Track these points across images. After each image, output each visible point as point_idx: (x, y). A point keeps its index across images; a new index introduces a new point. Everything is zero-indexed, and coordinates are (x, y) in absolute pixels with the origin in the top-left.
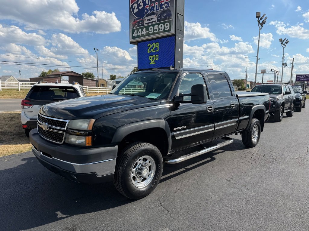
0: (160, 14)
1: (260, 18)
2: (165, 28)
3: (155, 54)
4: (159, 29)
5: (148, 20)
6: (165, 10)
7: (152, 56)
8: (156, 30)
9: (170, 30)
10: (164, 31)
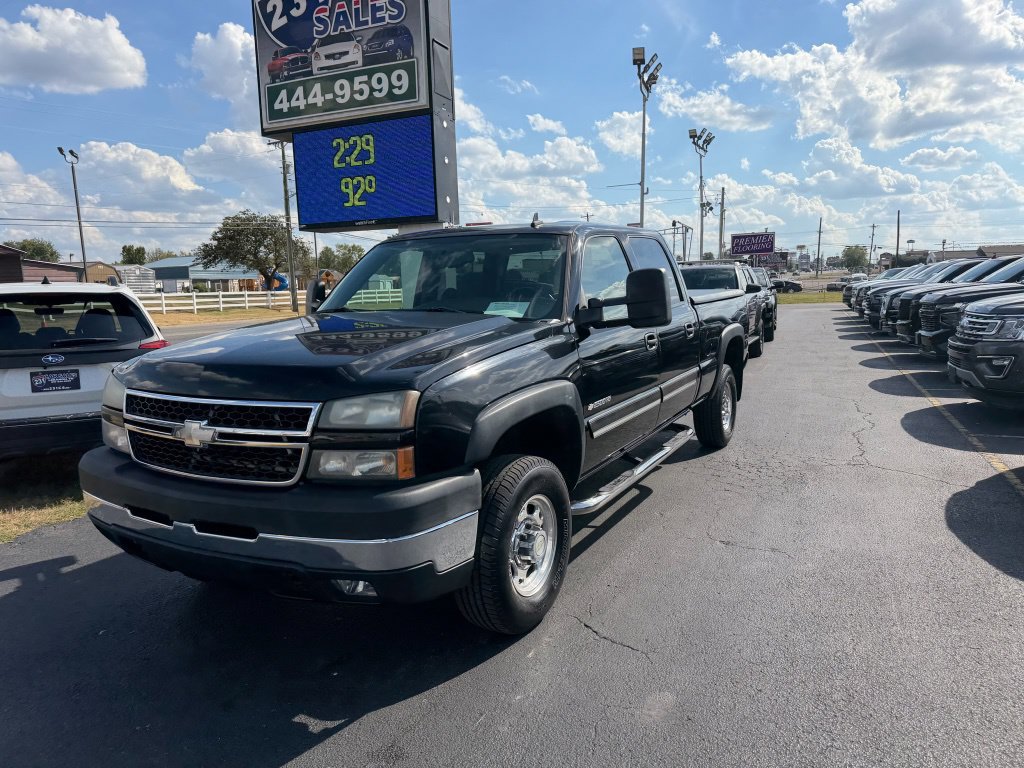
0: (370, 40)
1: (642, 67)
2: (391, 86)
3: (362, 172)
4: (372, 90)
6: (389, 26)
7: (352, 179)
8: (361, 92)
9: (411, 93)
10: (391, 97)
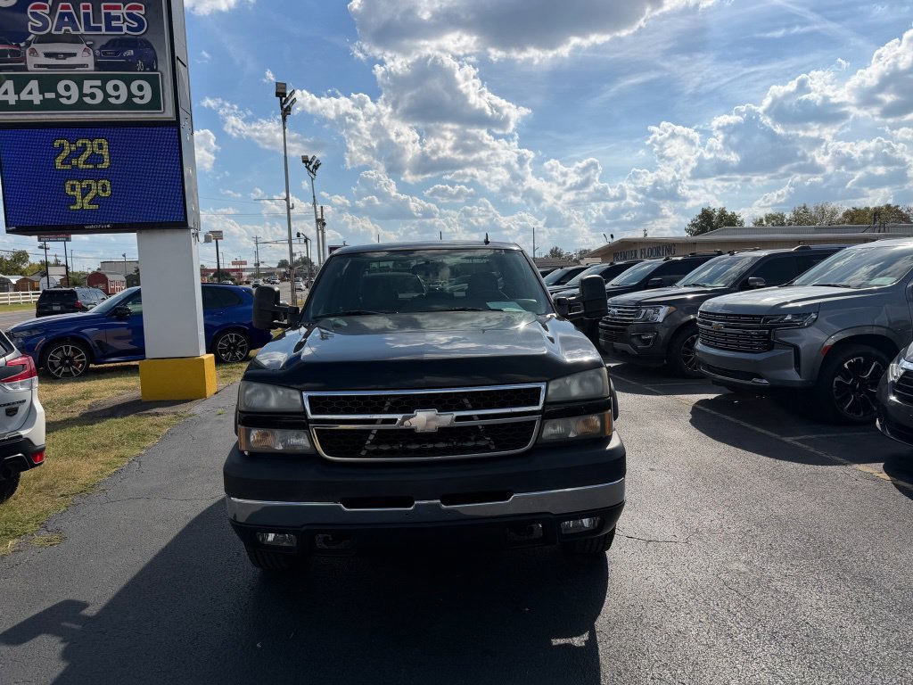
0: (103, 47)
1: (284, 99)
2: (130, 95)
3: (96, 175)
4: (107, 95)
5: (48, 55)
6: (128, 36)
7: (81, 182)
8: (93, 96)
9: (155, 103)
10: (129, 105)
